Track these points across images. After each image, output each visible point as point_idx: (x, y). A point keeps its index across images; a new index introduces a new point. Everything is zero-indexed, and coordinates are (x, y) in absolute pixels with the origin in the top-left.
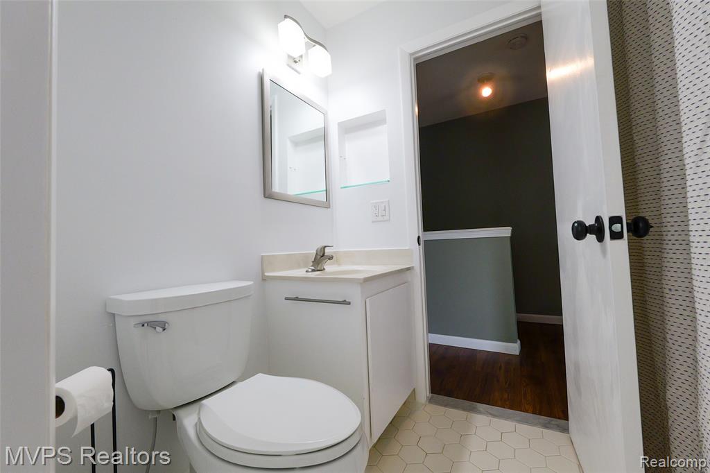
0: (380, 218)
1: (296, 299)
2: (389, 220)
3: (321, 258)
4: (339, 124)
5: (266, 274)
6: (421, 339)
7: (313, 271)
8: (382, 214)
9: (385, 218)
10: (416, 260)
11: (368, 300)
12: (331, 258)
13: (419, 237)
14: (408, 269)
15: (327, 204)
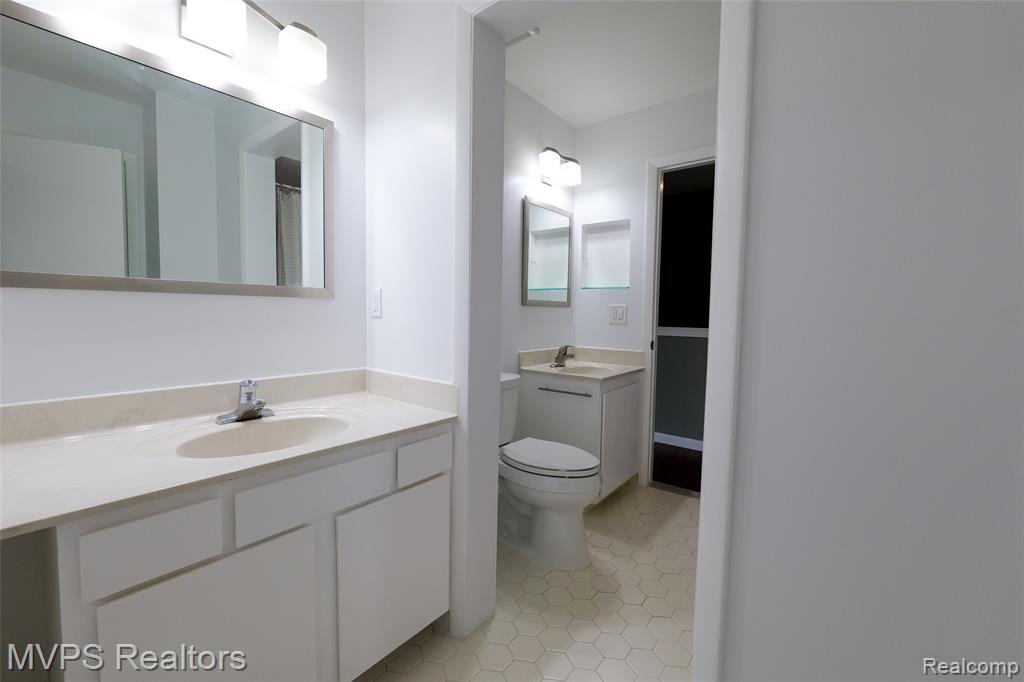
0: (617, 321)
1: (547, 389)
2: (625, 324)
3: (563, 355)
4: (583, 226)
5: (523, 368)
6: (648, 437)
7: (556, 366)
8: (620, 318)
9: (624, 322)
10: (648, 362)
11: (604, 396)
12: (572, 356)
13: (652, 343)
14: (640, 370)
15: (568, 304)
